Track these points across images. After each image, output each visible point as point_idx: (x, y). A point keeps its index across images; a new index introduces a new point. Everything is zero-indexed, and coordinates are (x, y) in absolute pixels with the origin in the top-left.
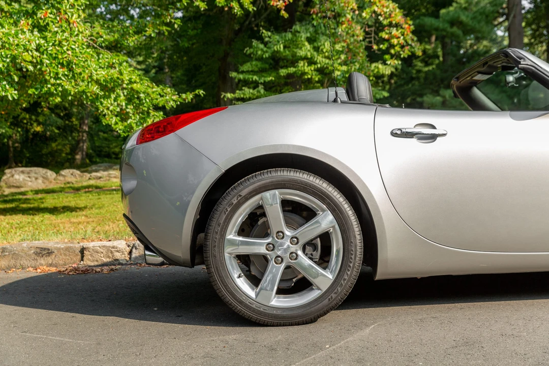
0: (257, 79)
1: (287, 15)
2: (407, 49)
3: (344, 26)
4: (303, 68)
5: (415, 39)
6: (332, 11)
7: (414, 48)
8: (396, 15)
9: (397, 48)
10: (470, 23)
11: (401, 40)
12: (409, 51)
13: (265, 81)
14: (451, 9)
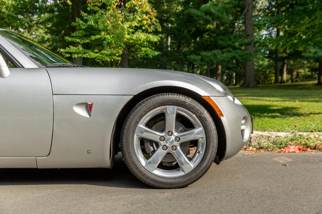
0: (79, 41)
1: (71, 3)
2: (152, 27)
3: (110, 11)
4: (104, 36)
5: (158, 21)
6: (100, 2)
7: (157, 27)
8: (146, 6)
9: (146, 26)
10: (217, 13)
11: (149, 22)
12: (154, 28)
13: (84, 43)
14: (208, 4)
